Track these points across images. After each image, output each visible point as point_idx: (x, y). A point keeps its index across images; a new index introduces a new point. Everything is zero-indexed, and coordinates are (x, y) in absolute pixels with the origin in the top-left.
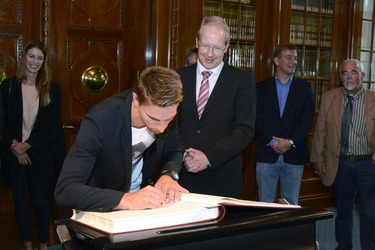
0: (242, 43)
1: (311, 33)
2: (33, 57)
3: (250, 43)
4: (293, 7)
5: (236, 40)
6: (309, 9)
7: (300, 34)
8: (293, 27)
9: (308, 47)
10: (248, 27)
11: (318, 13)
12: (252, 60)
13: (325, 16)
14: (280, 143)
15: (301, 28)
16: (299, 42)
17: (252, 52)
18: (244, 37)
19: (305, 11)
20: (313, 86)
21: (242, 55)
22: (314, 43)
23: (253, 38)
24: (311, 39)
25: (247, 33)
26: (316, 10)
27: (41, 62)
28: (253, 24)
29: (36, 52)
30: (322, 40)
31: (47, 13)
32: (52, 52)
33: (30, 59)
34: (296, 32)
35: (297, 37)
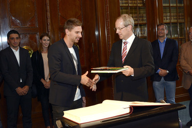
0: (141, 25)
1: (174, 16)
2: (45, 40)
3: (144, 25)
4: (164, 5)
5: (137, 24)
6: (171, 5)
7: (168, 18)
8: (164, 14)
9: (173, 23)
10: (143, 17)
11: (176, 7)
12: (146, 32)
13: (180, 7)
14: (162, 72)
15: (168, 14)
16: (168, 21)
17: (146, 28)
18: (141, 22)
19: (169, 6)
20: (177, 42)
21: (141, 30)
22: (175, 21)
23: (145, 22)
24: (174, 19)
25: (143, 20)
26: (175, 5)
27: (49, 42)
28: (145, 15)
29: (46, 38)
30: (180, 19)
31: (49, 21)
32: (52, 36)
33: (44, 42)
34: (166, 16)
35: (167, 19)
